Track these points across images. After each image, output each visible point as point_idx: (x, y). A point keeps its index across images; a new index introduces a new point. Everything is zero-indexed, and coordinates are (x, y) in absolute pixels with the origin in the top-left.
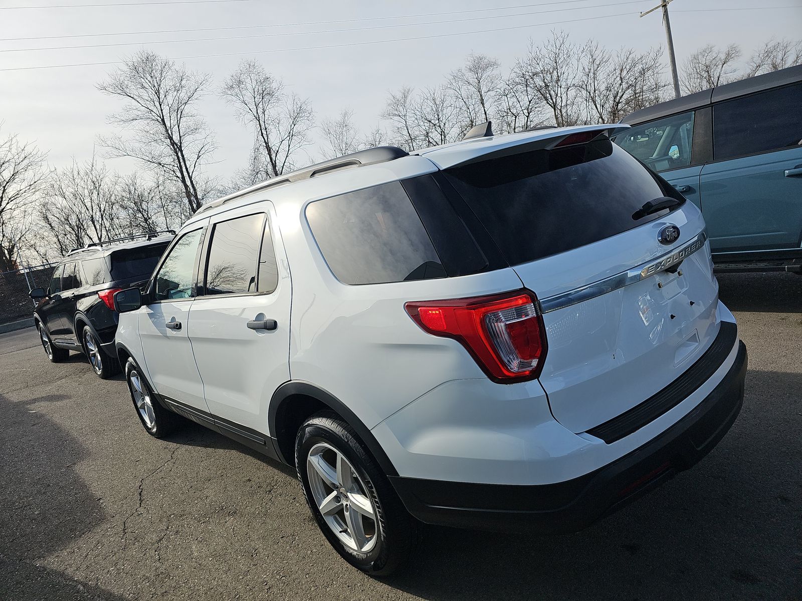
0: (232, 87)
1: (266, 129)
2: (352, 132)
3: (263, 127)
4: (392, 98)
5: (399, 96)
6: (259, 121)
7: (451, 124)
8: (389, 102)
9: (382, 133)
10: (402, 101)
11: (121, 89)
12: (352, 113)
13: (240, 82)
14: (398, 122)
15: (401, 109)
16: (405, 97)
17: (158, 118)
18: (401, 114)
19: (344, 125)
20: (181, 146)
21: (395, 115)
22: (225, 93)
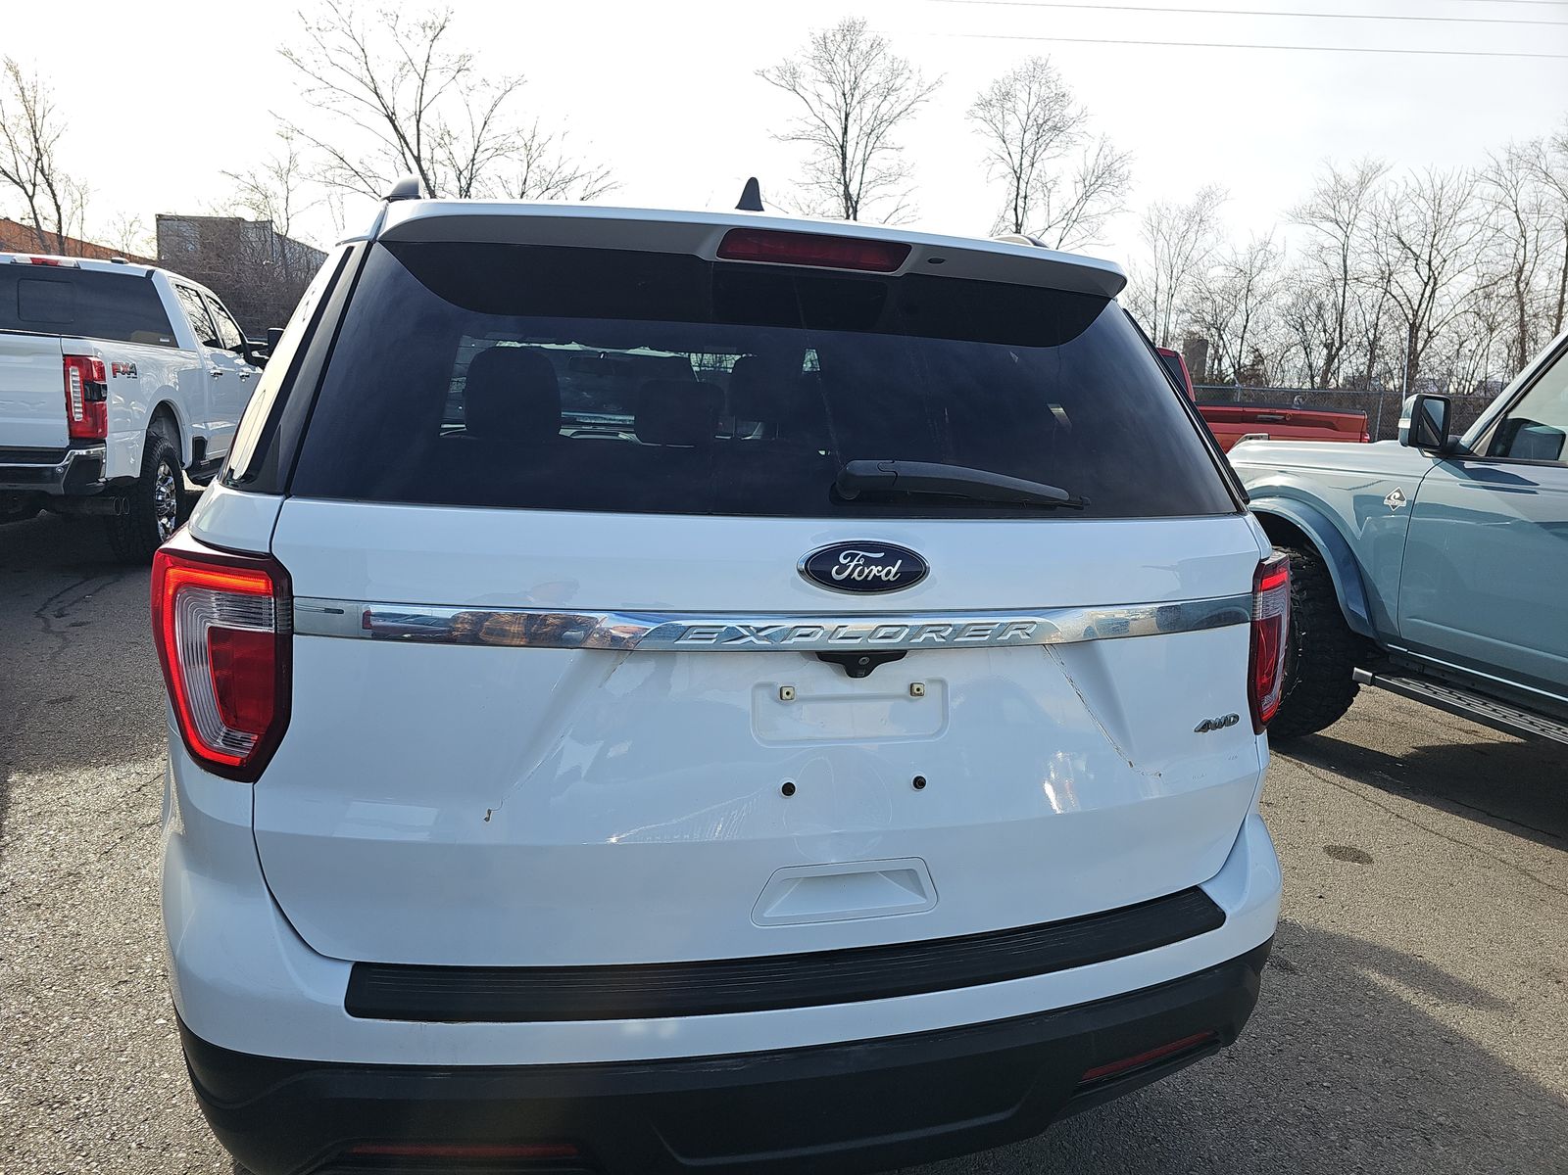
0: (990, 103)
1: (1026, 197)
2: (1210, 237)
3: (1022, 194)
4: (1332, 182)
5: (1351, 177)
6: (1018, 179)
7: (1458, 263)
8: (1323, 186)
9: (1274, 251)
10: (1355, 190)
11: (790, 79)
12: (1223, 197)
13: (1007, 96)
14: (1328, 236)
15: (1345, 206)
16: (1363, 184)
17: (835, 142)
18: (1340, 219)
19: (1196, 219)
20: (857, 202)
21: (1327, 218)
22: (971, 113)
